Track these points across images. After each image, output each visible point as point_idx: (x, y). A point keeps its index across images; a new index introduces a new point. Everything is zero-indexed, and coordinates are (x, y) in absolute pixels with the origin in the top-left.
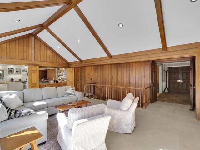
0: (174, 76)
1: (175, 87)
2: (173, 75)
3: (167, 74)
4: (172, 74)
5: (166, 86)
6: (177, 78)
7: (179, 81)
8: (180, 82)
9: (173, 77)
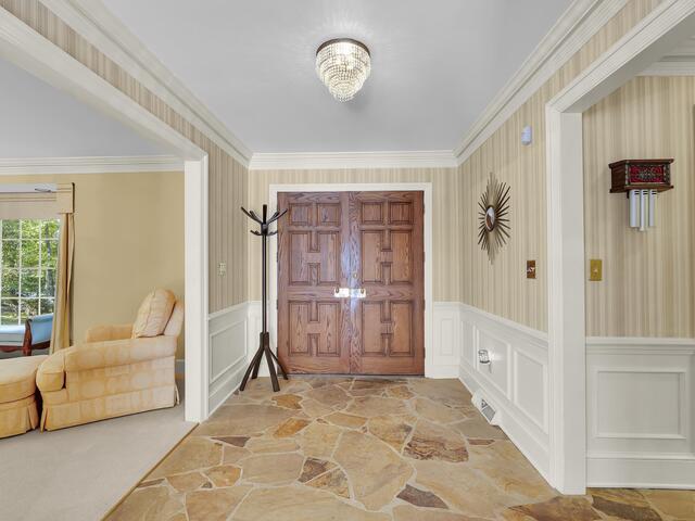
0: (314, 258)
1: (317, 337)
2: (311, 249)
3: (273, 241)
4: (304, 239)
5: (265, 337)
6: (330, 275)
7: (344, 293)
8: (347, 300)
9: (310, 265)
